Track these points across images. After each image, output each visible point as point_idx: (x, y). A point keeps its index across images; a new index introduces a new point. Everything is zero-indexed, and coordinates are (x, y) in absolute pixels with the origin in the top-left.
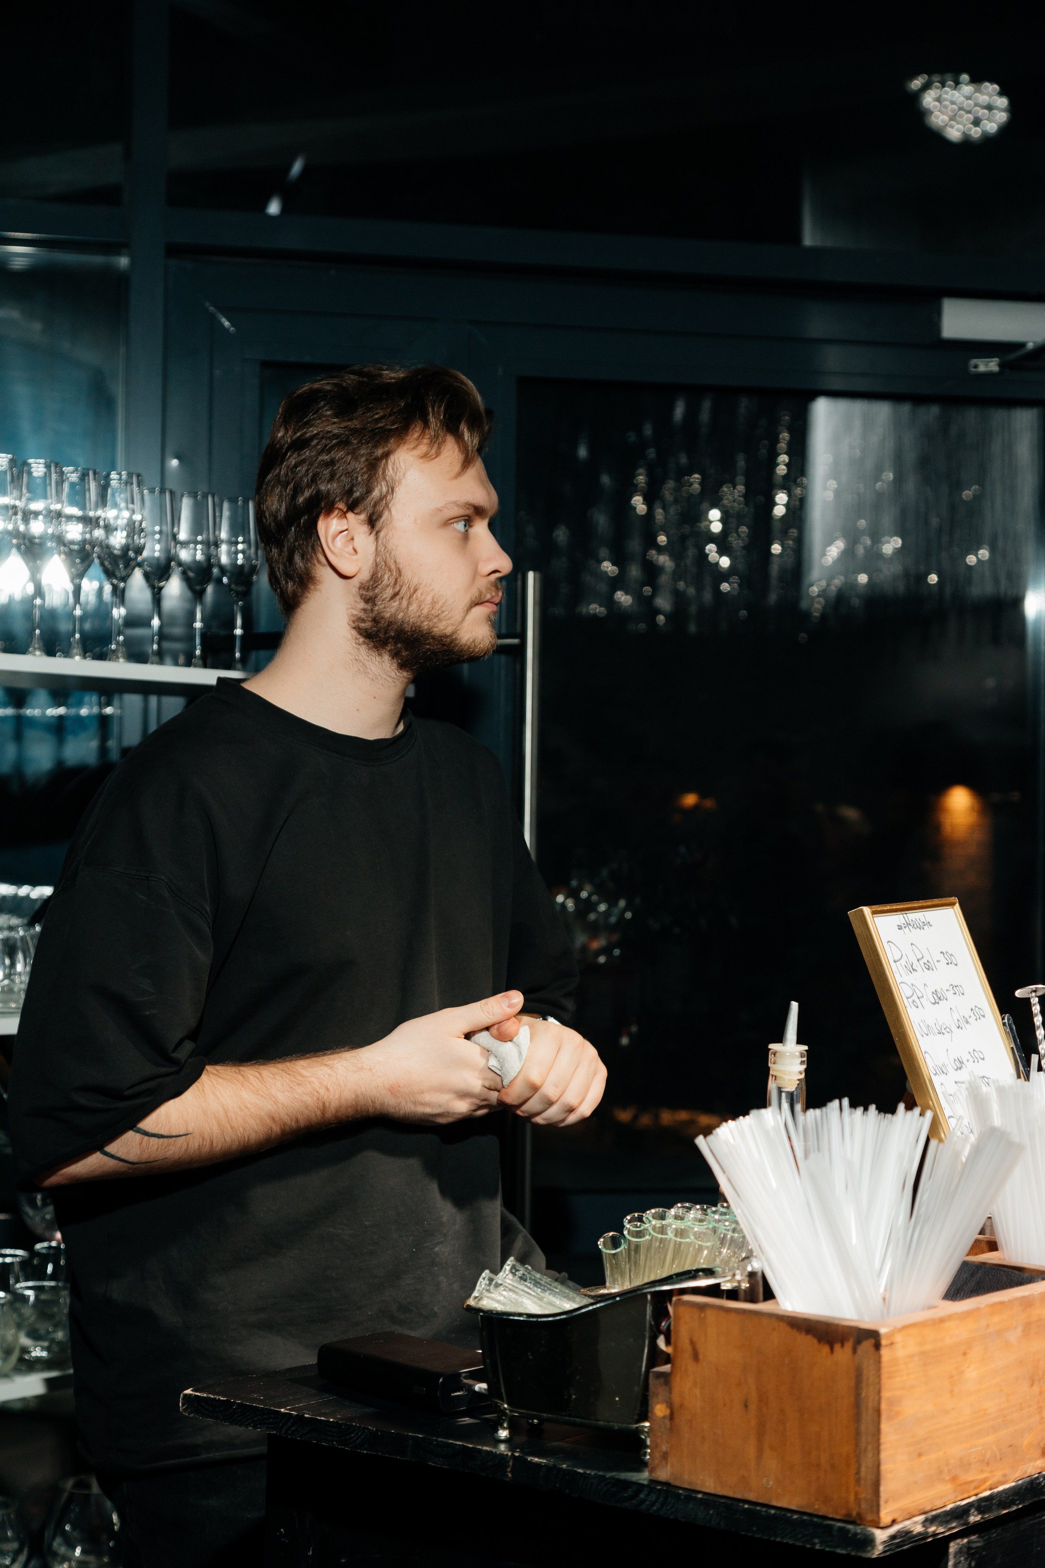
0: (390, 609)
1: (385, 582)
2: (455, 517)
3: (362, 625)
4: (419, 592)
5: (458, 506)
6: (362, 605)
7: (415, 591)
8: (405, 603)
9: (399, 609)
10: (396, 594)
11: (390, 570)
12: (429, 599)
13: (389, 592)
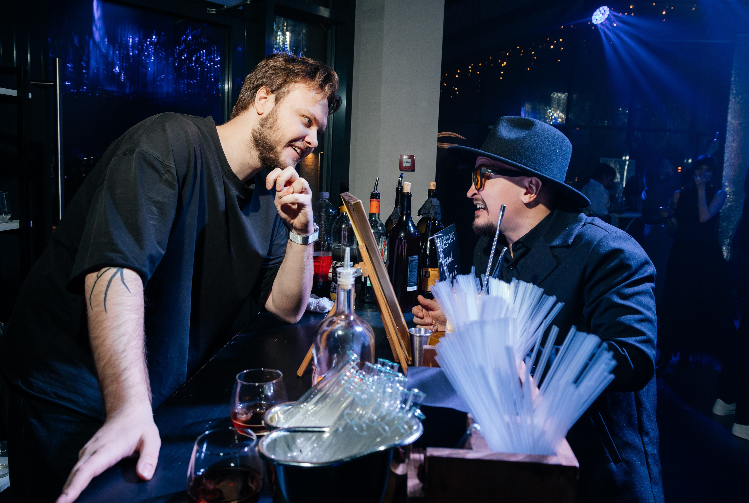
0: (266, 132)
1: (270, 121)
2: (305, 115)
3: (255, 134)
4: (278, 131)
5: (308, 112)
6: (259, 127)
7: (278, 129)
8: (272, 132)
9: (269, 134)
10: (271, 127)
11: (273, 118)
12: (281, 134)
13: (269, 126)
